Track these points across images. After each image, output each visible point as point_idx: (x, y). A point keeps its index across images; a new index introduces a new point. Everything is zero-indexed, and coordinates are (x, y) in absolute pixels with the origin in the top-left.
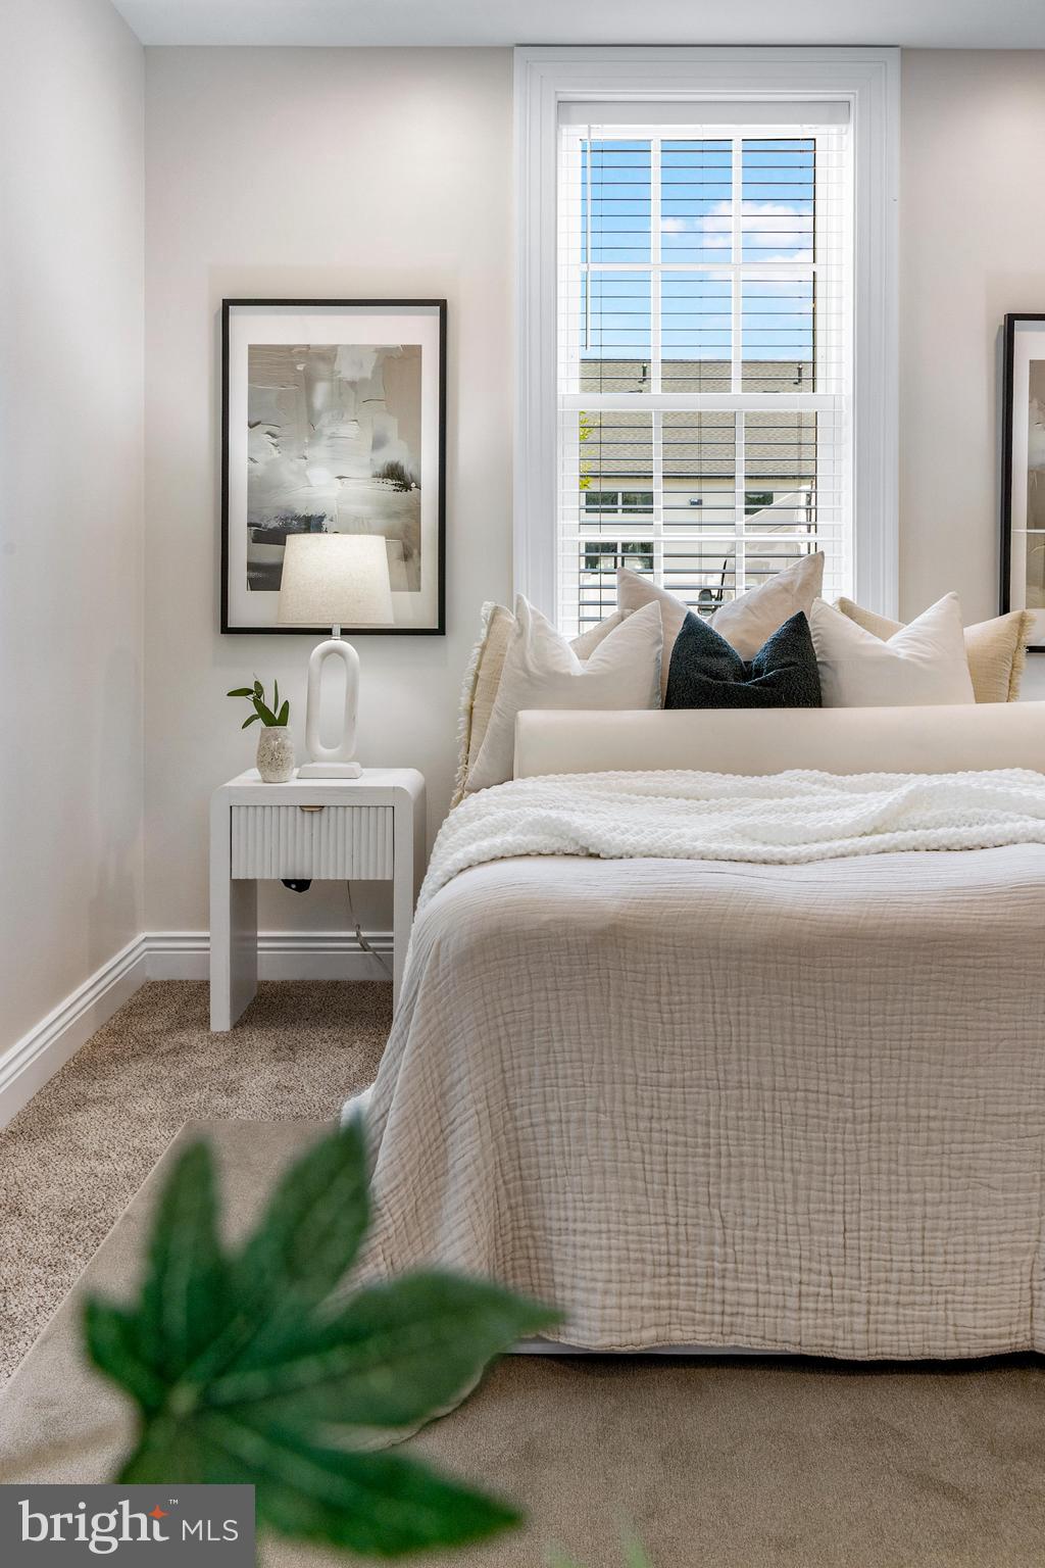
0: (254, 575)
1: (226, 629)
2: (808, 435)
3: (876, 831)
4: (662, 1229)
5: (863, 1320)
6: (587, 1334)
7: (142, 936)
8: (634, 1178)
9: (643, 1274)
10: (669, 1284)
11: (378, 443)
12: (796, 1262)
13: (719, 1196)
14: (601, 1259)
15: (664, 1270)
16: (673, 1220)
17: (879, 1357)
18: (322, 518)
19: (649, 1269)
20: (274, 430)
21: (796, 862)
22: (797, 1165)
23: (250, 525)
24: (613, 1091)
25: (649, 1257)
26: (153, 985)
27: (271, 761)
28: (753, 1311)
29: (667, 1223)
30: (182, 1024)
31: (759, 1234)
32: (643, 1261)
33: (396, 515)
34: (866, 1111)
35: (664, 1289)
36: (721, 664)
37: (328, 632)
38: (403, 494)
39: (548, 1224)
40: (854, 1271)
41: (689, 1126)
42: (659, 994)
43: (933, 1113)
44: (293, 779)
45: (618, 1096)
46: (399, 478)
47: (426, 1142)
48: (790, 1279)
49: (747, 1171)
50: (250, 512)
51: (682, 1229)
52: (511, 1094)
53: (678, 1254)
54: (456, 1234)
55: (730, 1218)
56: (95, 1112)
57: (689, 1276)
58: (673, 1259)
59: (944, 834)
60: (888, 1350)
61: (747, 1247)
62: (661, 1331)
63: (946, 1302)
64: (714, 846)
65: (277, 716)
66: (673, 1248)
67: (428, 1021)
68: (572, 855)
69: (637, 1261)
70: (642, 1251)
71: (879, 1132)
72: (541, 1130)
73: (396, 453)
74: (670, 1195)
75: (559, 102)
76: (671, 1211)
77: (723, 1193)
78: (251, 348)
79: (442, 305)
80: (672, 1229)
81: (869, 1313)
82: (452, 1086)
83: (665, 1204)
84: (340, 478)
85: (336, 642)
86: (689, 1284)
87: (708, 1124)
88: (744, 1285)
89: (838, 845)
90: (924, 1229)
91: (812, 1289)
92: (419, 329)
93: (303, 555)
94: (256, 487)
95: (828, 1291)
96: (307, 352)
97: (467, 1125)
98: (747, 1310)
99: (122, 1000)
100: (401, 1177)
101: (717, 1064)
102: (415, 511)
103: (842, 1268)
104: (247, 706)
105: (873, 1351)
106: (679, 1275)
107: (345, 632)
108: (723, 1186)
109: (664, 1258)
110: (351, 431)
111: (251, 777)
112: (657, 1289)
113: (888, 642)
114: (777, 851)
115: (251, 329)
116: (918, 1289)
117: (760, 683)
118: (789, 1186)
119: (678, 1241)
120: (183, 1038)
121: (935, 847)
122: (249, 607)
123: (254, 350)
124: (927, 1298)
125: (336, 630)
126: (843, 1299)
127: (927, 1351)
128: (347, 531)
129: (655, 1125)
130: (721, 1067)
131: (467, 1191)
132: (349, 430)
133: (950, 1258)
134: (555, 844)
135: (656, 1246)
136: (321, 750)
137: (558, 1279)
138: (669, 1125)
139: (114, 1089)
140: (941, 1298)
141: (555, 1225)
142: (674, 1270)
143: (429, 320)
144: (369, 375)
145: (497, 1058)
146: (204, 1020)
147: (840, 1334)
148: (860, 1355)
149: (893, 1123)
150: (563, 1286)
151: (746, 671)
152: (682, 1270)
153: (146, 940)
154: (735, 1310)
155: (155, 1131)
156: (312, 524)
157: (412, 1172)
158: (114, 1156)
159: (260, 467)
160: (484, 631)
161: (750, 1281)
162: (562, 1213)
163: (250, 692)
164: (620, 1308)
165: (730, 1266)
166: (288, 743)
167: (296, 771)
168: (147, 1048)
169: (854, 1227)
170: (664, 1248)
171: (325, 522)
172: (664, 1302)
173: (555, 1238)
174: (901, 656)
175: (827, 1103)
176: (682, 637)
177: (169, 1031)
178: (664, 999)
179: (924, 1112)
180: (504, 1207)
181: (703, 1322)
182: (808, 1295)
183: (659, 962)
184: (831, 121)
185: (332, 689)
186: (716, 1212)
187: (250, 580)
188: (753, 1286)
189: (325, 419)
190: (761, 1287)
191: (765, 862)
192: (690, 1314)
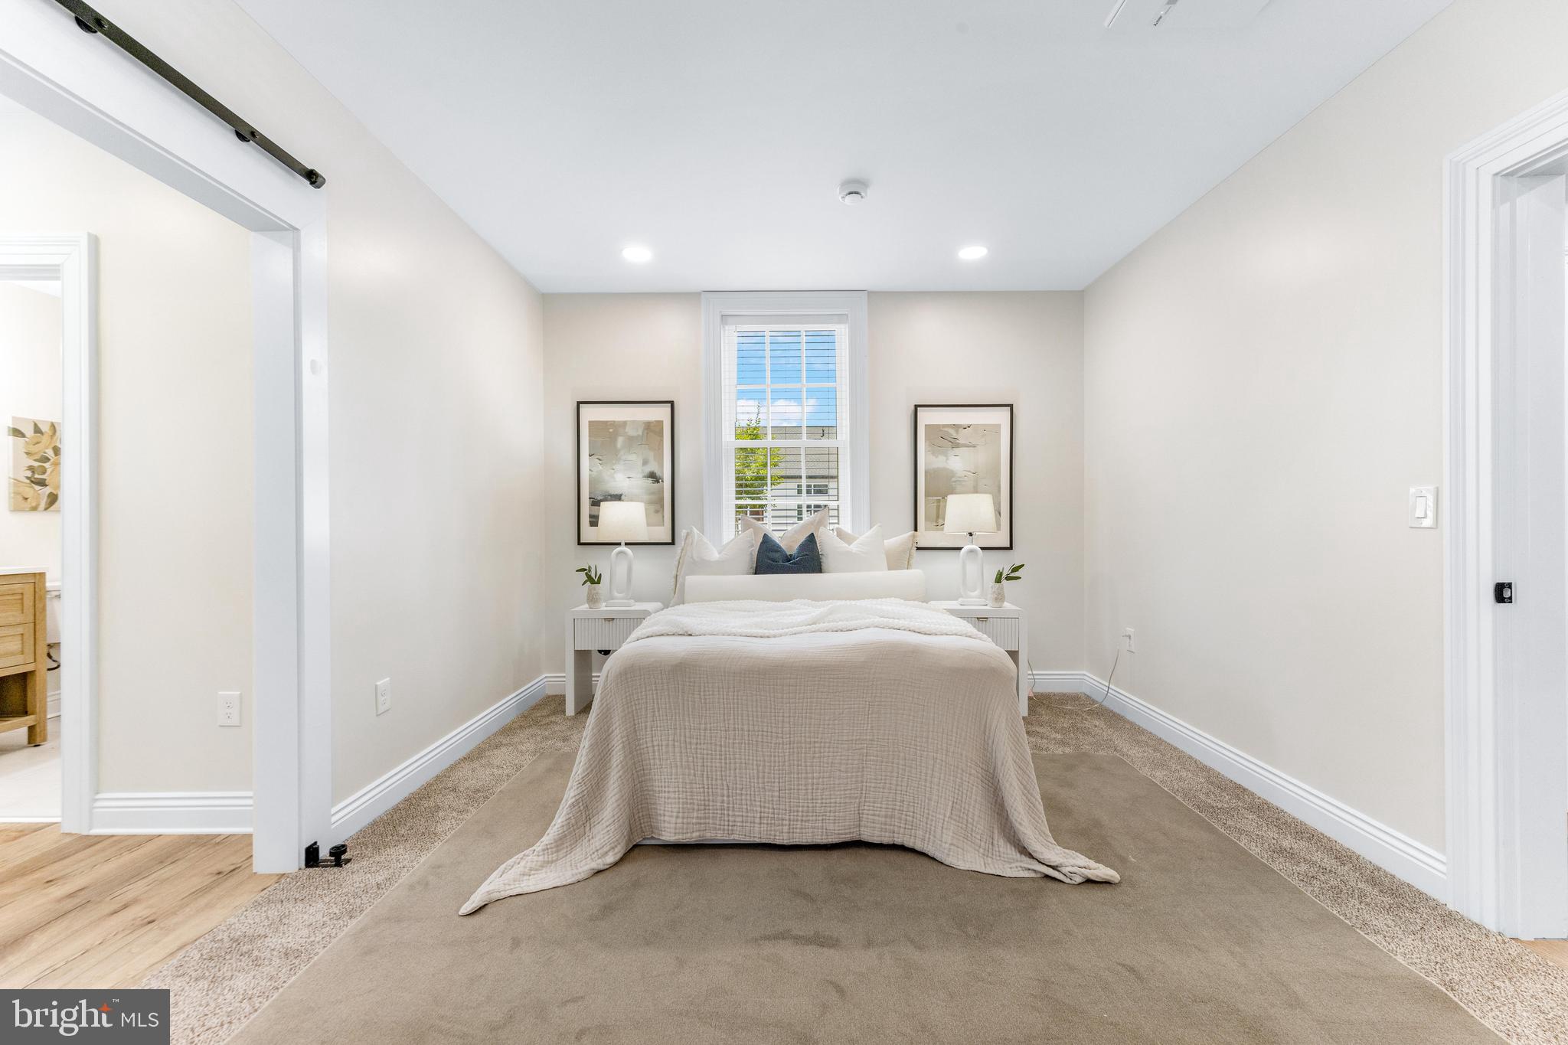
0: (591, 520)
1: (579, 543)
2: (833, 458)
3: (814, 623)
4: (702, 790)
5: (787, 827)
6: (669, 836)
7: (544, 676)
8: (689, 769)
9: (694, 809)
10: (705, 813)
11: (645, 463)
12: (758, 803)
13: (726, 776)
14: (675, 803)
15: (703, 807)
16: (706, 787)
17: (794, 843)
18: (621, 495)
19: (696, 807)
20: (600, 457)
21: (775, 637)
22: (759, 762)
23: (590, 498)
24: (680, 732)
25: (695, 801)
26: (549, 697)
27: (592, 599)
28: (741, 824)
29: (704, 788)
30: (554, 713)
31: (743, 792)
32: (694, 804)
33: (653, 493)
34: (788, 740)
35: (702, 815)
36: (777, 555)
37: (619, 544)
38: (656, 484)
39: (654, 788)
40: (784, 807)
41: (713, 747)
42: (700, 691)
43: (816, 740)
44: (603, 607)
45: (683, 734)
46: (654, 477)
47: (602, 755)
48: (756, 811)
49: (738, 765)
50: (590, 493)
51: (710, 790)
52: (638, 734)
53: (709, 800)
54: (613, 793)
55: (731, 785)
56: (504, 749)
57: (714, 810)
58: (707, 803)
59: (841, 624)
60: (797, 840)
61: (738, 797)
62: (702, 833)
63: (823, 820)
64: (740, 631)
65: (596, 580)
66: (706, 798)
67: (603, 704)
68: (681, 635)
69: (691, 803)
70: (692, 799)
71: (793, 748)
72: (650, 749)
73: (652, 467)
74: (705, 776)
75: (722, 316)
76: (705, 782)
77: (728, 775)
78: (590, 422)
79: (672, 403)
80: (706, 790)
81: (790, 825)
82: (613, 732)
83: (703, 780)
84: (629, 478)
85: (623, 548)
86: (714, 813)
87: (721, 745)
88: (737, 813)
89: (796, 629)
90: (813, 789)
91: (766, 815)
92: (662, 414)
93: (607, 509)
94: (592, 482)
95: (772, 816)
96: (613, 424)
97: (618, 748)
98: (738, 824)
99: (533, 703)
100: (590, 769)
101: (724, 721)
102: (662, 491)
103: (778, 806)
104: (583, 576)
105: (792, 840)
106: (709, 809)
107: (626, 544)
108: (728, 772)
109: (703, 802)
110: (635, 458)
111: (585, 607)
112: (699, 815)
113: (851, 546)
114: (767, 632)
115: (589, 414)
116: (810, 814)
117: (792, 563)
118: (755, 771)
119: (709, 796)
120: (553, 718)
121: (835, 629)
122: (589, 534)
123: (591, 423)
124: (814, 818)
125: (623, 543)
126: (778, 819)
127: (814, 840)
128: (632, 501)
129: (699, 746)
130: (726, 722)
131: (618, 775)
132: (633, 457)
133: (824, 801)
134: (674, 630)
135: (699, 797)
136: (616, 594)
137: (659, 812)
138: (705, 747)
139: (516, 740)
140: (821, 818)
141: (657, 789)
142: (707, 808)
143: (667, 408)
144: (640, 433)
145: (631, 719)
146: (564, 712)
147: (778, 834)
148: (785, 842)
149: (799, 745)
150: (660, 815)
151: (788, 558)
152: (711, 808)
153: (546, 677)
154: (734, 824)
155: (527, 757)
156: (618, 498)
157: (595, 767)
158: (505, 767)
159: (594, 474)
160: (683, 543)
161: (739, 811)
162: (660, 784)
163: (586, 570)
164: (683, 823)
165: (731, 805)
166: (600, 591)
167: (604, 604)
168: (536, 723)
169: (784, 788)
170: (702, 798)
171: (623, 497)
172: (702, 821)
173: (657, 795)
174: (854, 551)
175: (772, 736)
176: (762, 543)
177: (549, 715)
178: (702, 694)
179: (812, 740)
180: (636, 782)
181: (720, 829)
182: (764, 817)
183: (700, 678)
184: (839, 322)
185: (621, 570)
186: (725, 783)
187: (590, 522)
188: (741, 814)
189: (622, 453)
190: (744, 814)
191: (761, 637)
192: (714, 826)
